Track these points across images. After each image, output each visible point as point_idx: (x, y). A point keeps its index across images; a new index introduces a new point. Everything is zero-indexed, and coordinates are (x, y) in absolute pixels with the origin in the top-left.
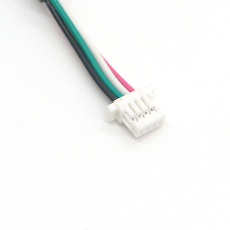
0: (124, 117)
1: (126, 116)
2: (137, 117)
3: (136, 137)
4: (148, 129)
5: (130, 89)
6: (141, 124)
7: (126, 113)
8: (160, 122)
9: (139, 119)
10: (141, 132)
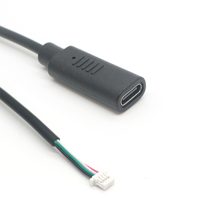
0: (97, 182)
1: (98, 182)
2: (103, 181)
3: (104, 189)
4: (111, 184)
5: (97, 172)
6: (105, 184)
7: (98, 180)
8: (113, 182)
9: (104, 182)
10: (106, 187)
